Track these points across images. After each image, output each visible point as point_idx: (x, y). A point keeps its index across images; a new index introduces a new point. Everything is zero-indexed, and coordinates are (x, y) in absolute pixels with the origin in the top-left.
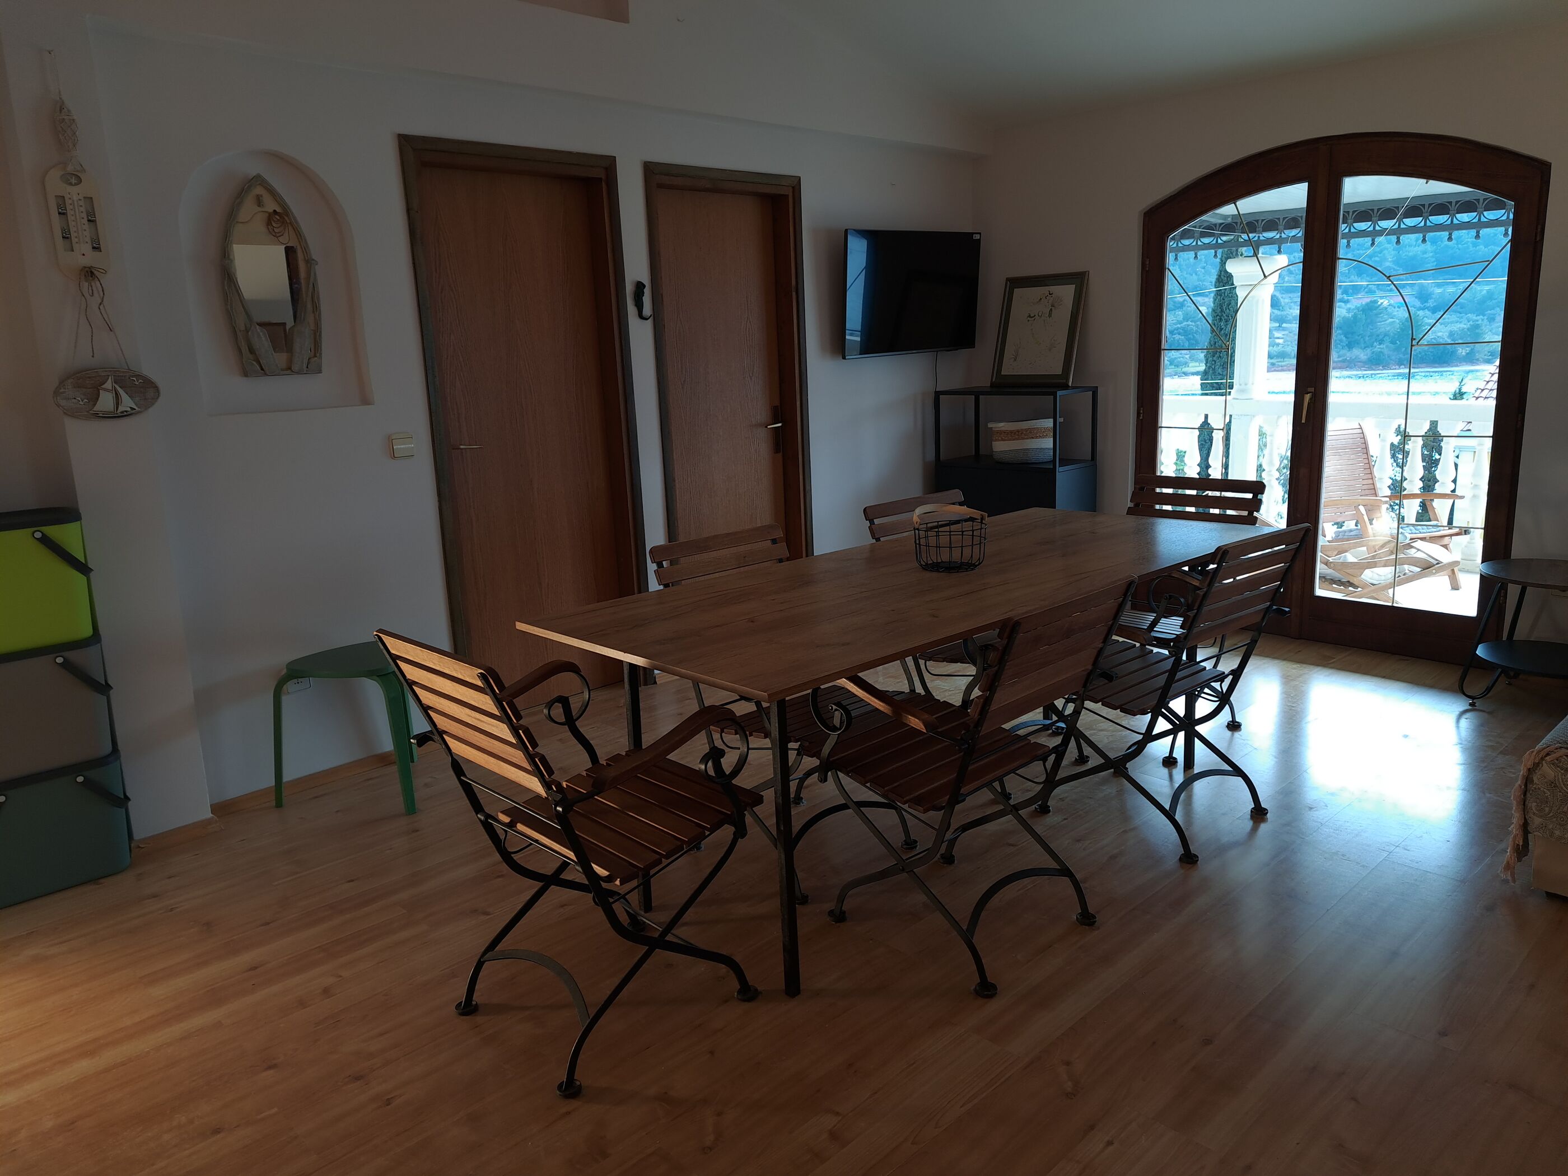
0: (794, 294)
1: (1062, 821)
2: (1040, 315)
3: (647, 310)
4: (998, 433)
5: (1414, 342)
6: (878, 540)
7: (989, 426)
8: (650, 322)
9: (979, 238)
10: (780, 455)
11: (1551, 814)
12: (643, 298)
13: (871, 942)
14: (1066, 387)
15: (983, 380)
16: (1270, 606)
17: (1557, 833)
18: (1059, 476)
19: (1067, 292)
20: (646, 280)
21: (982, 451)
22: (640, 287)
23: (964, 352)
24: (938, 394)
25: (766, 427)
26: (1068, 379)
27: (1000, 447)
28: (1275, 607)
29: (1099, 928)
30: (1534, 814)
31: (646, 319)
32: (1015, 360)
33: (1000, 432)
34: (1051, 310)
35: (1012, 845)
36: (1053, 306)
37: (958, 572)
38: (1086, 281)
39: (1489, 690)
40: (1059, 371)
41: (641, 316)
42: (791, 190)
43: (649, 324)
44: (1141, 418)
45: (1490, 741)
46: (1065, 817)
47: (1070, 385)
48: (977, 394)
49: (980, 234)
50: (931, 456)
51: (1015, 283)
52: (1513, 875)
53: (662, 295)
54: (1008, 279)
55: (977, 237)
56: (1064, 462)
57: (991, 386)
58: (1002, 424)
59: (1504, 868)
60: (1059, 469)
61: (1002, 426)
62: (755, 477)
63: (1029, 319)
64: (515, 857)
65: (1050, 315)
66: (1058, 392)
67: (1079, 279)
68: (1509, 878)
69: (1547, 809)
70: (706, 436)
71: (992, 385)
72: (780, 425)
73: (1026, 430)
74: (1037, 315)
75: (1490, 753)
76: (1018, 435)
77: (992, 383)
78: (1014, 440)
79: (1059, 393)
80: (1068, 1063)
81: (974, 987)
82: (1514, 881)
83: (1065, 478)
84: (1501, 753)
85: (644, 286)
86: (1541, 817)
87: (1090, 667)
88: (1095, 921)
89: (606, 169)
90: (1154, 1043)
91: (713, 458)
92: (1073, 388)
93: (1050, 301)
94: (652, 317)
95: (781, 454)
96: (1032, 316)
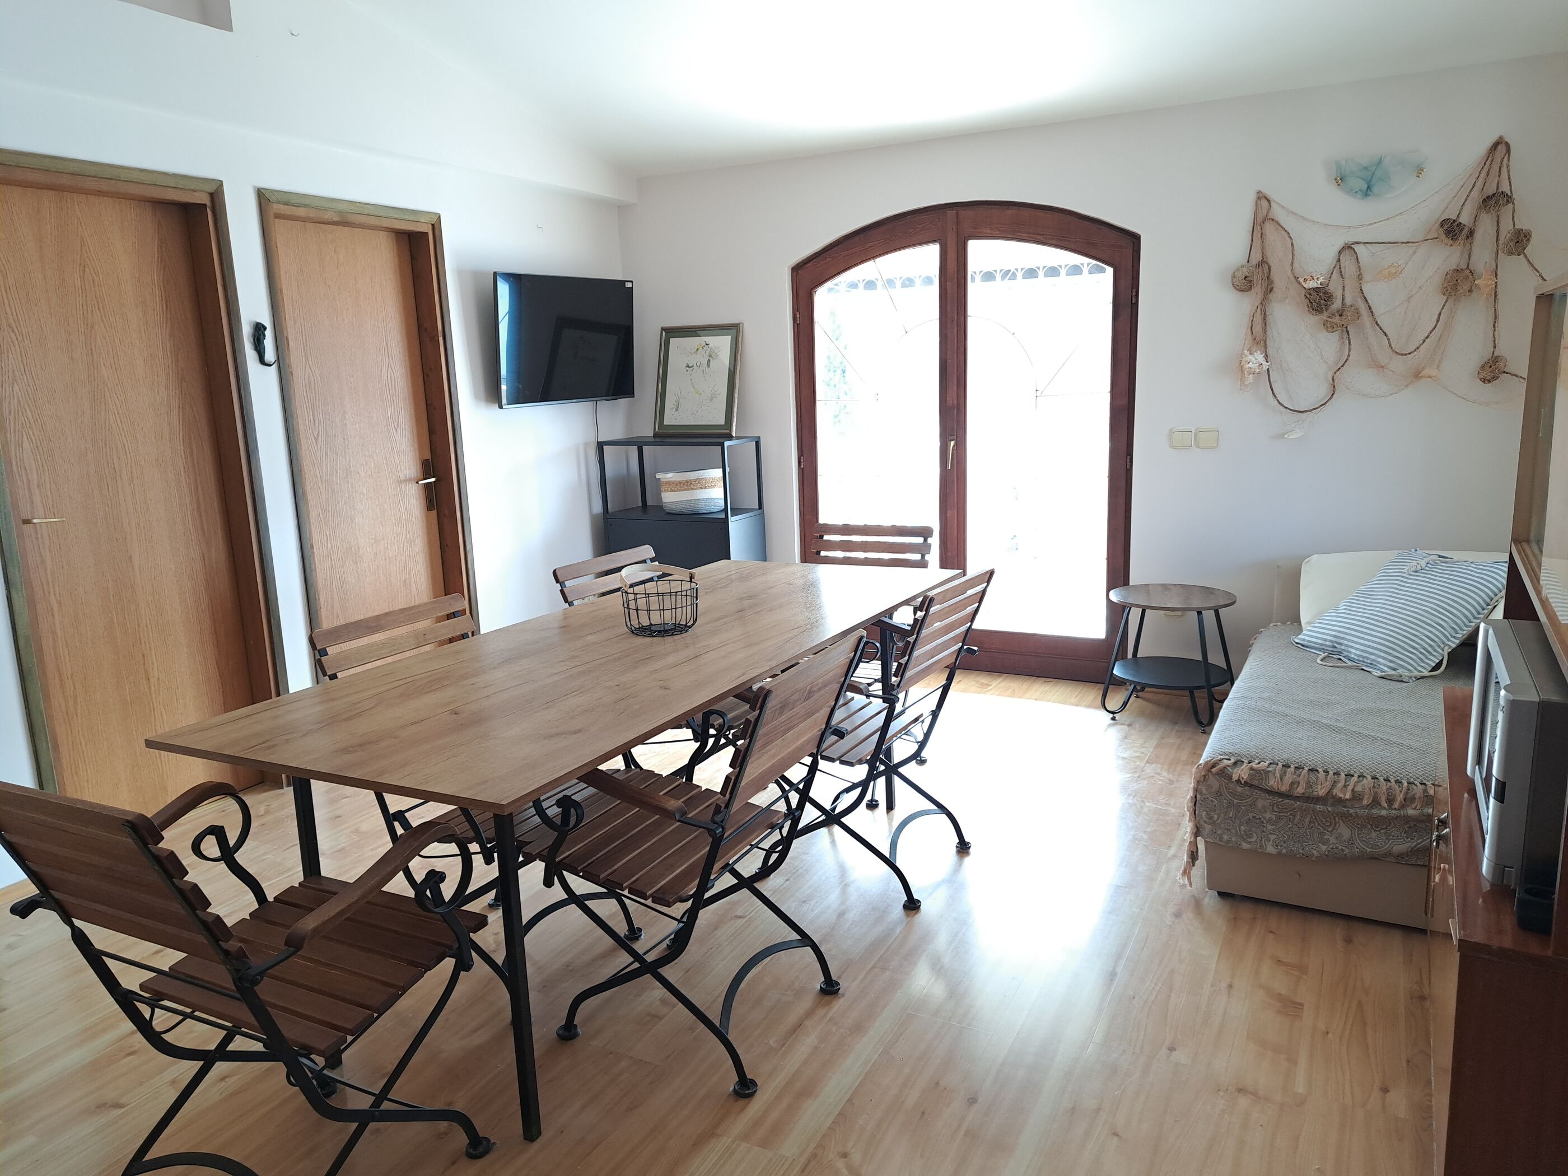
0: (441, 339)
1: (784, 883)
2: (698, 365)
3: (270, 355)
4: (666, 483)
5: (1038, 393)
6: (571, 604)
7: (657, 477)
8: (273, 369)
9: (631, 286)
10: (434, 513)
11: (1220, 821)
12: (265, 341)
13: (611, 1056)
14: (730, 437)
15: (647, 431)
16: (962, 646)
17: (1226, 837)
18: (732, 526)
19: (723, 343)
20: (266, 321)
21: (650, 502)
22: (259, 330)
23: (623, 402)
24: (600, 446)
25: (417, 483)
26: (731, 429)
27: (670, 498)
28: (965, 647)
29: (843, 995)
30: (1205, 822)
31: (270, 365)
32: (677, 410)
33: (669, 483)
34: (709, 360)
35: (740, 917)
36: (710, 356)
37: (672, 635)
38: (741, 329)
39: (1125, 704)
40: (721, 421)
41: (262, 361)
42: (430, 227)
43: (273, 371)
44: (802, 467)
45: (1135, 752)
46: (786, 878)
47: (734, 435)
48: (640, 445)
49: (632, 282)
50: (598, 508)
51: (670, 332)
52: (1189, 879)
53: (287, 339)
54: (663, 329)
55: (629, 285)
56: (736, 511)
57: (654, 437)
58: (670, 475)
59: (1182, 875)
60: (731, 519)
61: (670, 476)
62: (407, 538)
63: (687, 369)
64: (167, 1037)
65: (708, 365)
66: (725, 443)
67: (734, 330)
68: (1187, 882)
69: (1216, 817)
70: (347, 495)
71: (656, 436)
72: (433, 480)
73: (695, 480)
74: (695, 366)
75: (1138, 763)
76: (687, 486)
77: (654, 434)
78: (683, 490)
79: (727, 444)
80: (845, 1155)
81: (732, 1089)
82: (1191, 885)
83: (738, 528)
84: (1147, 762)
85: (265, 328)
86: (1210, 824)
87: (824, 726)
88: (839, 989)
89: (212, 195)
90: (923, 1113)
91: (356, 520)
92: (738, 438)
93: (708, 352)
94: (276, 363)
95: (436, 510)
96: (690, 365)
